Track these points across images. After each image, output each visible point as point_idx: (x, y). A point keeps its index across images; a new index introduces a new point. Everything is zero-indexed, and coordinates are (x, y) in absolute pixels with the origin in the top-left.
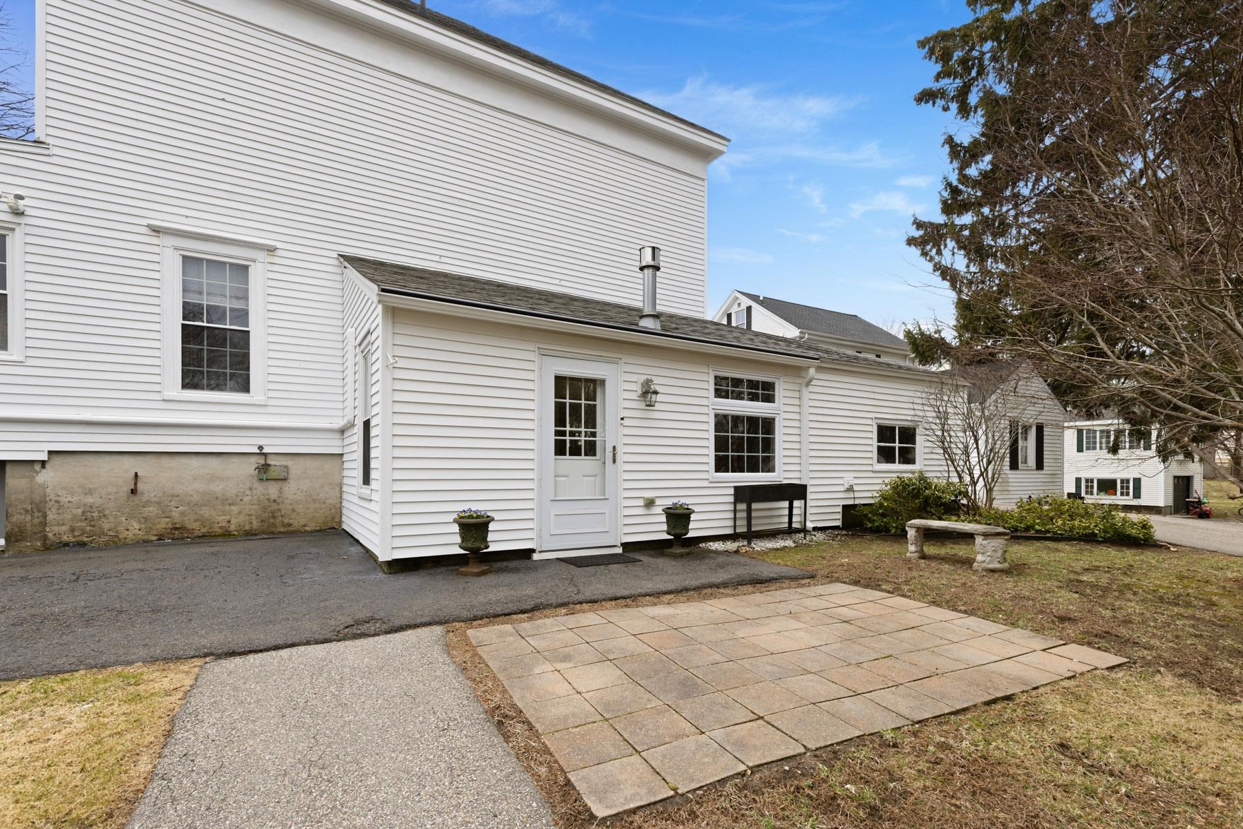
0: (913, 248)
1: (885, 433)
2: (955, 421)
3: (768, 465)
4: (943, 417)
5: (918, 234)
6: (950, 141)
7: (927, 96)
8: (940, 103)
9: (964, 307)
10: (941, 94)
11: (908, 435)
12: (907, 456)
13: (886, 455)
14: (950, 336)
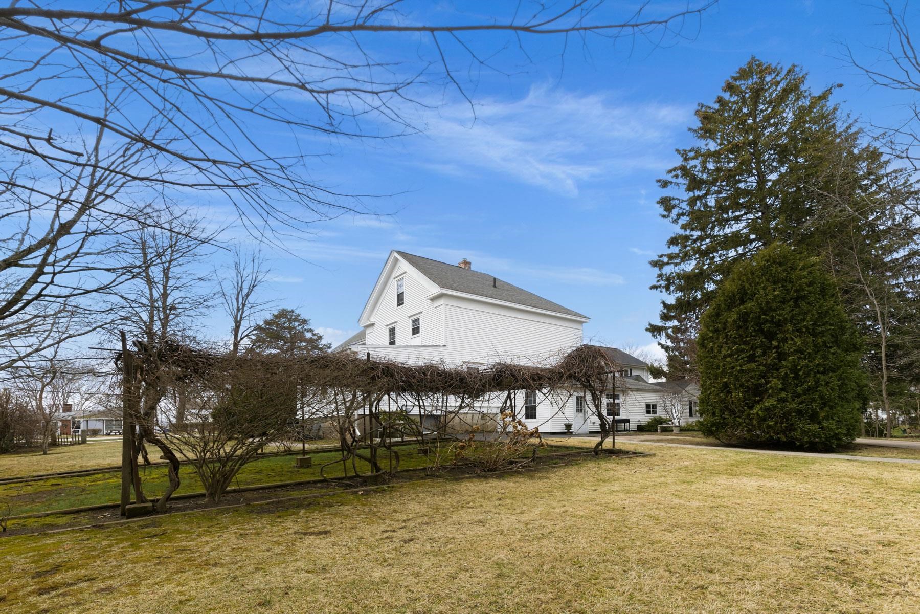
0: (648, 333)
1: (648, 406)
2: (668, 403)
3: (618, 415)
4: (665, 403)
5: (649, 327)
6: (664, 303)
7: (654, 287)
8: (659, 289)
9: (671, 359)
10: (660, 286)
11: (654, 406)
12: (655, 413)
13: (648, 412)
14: (666, 369)
